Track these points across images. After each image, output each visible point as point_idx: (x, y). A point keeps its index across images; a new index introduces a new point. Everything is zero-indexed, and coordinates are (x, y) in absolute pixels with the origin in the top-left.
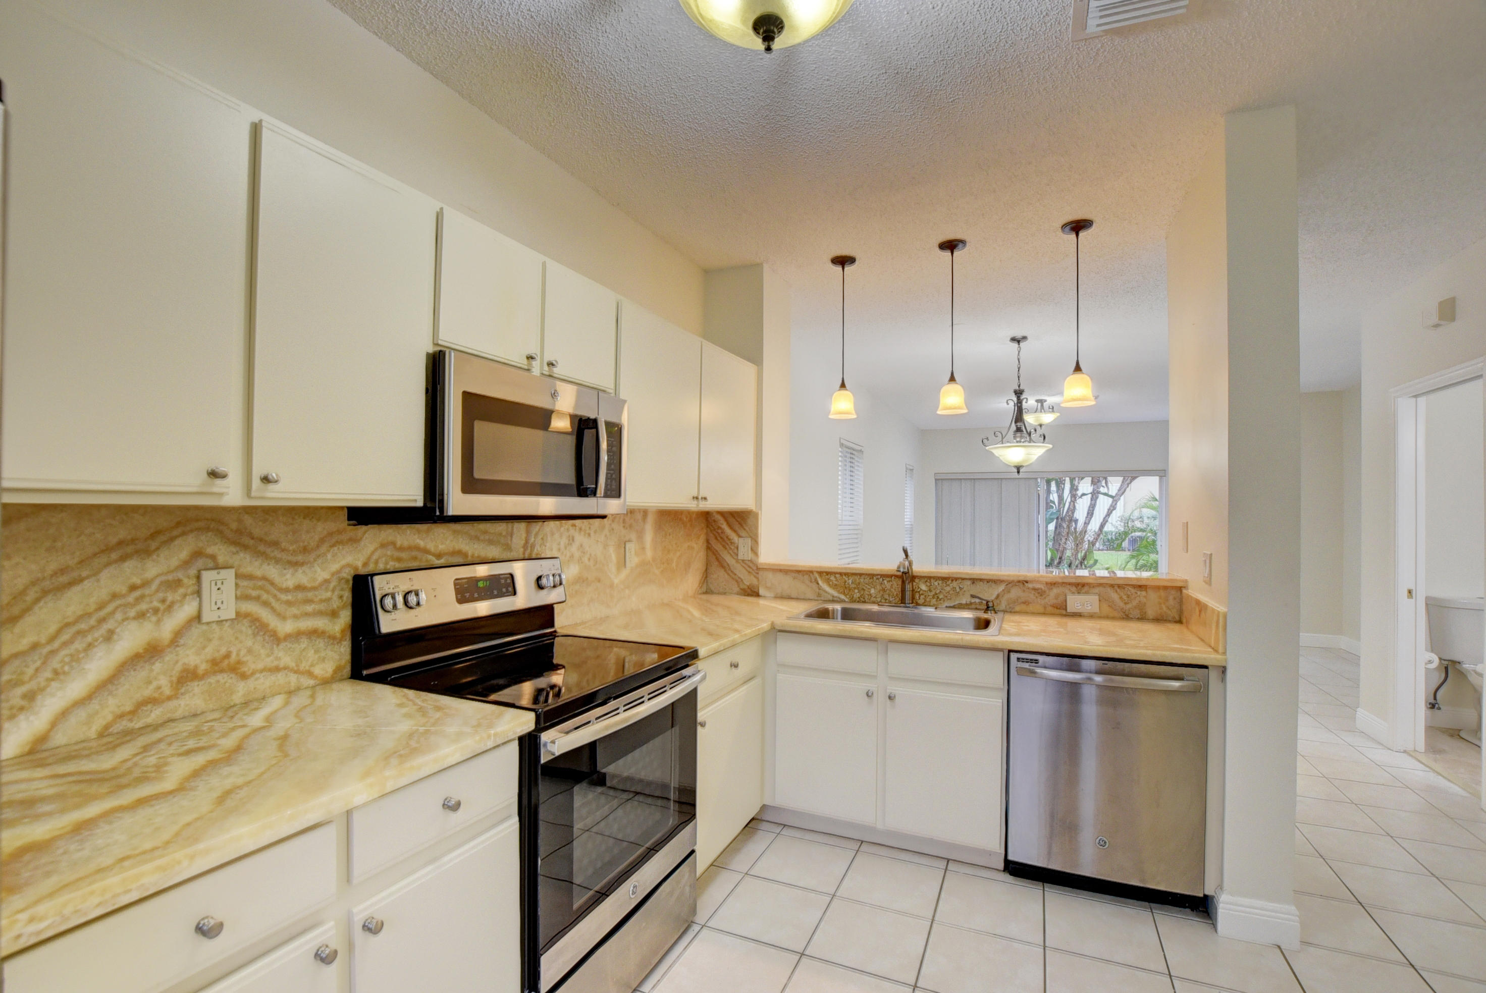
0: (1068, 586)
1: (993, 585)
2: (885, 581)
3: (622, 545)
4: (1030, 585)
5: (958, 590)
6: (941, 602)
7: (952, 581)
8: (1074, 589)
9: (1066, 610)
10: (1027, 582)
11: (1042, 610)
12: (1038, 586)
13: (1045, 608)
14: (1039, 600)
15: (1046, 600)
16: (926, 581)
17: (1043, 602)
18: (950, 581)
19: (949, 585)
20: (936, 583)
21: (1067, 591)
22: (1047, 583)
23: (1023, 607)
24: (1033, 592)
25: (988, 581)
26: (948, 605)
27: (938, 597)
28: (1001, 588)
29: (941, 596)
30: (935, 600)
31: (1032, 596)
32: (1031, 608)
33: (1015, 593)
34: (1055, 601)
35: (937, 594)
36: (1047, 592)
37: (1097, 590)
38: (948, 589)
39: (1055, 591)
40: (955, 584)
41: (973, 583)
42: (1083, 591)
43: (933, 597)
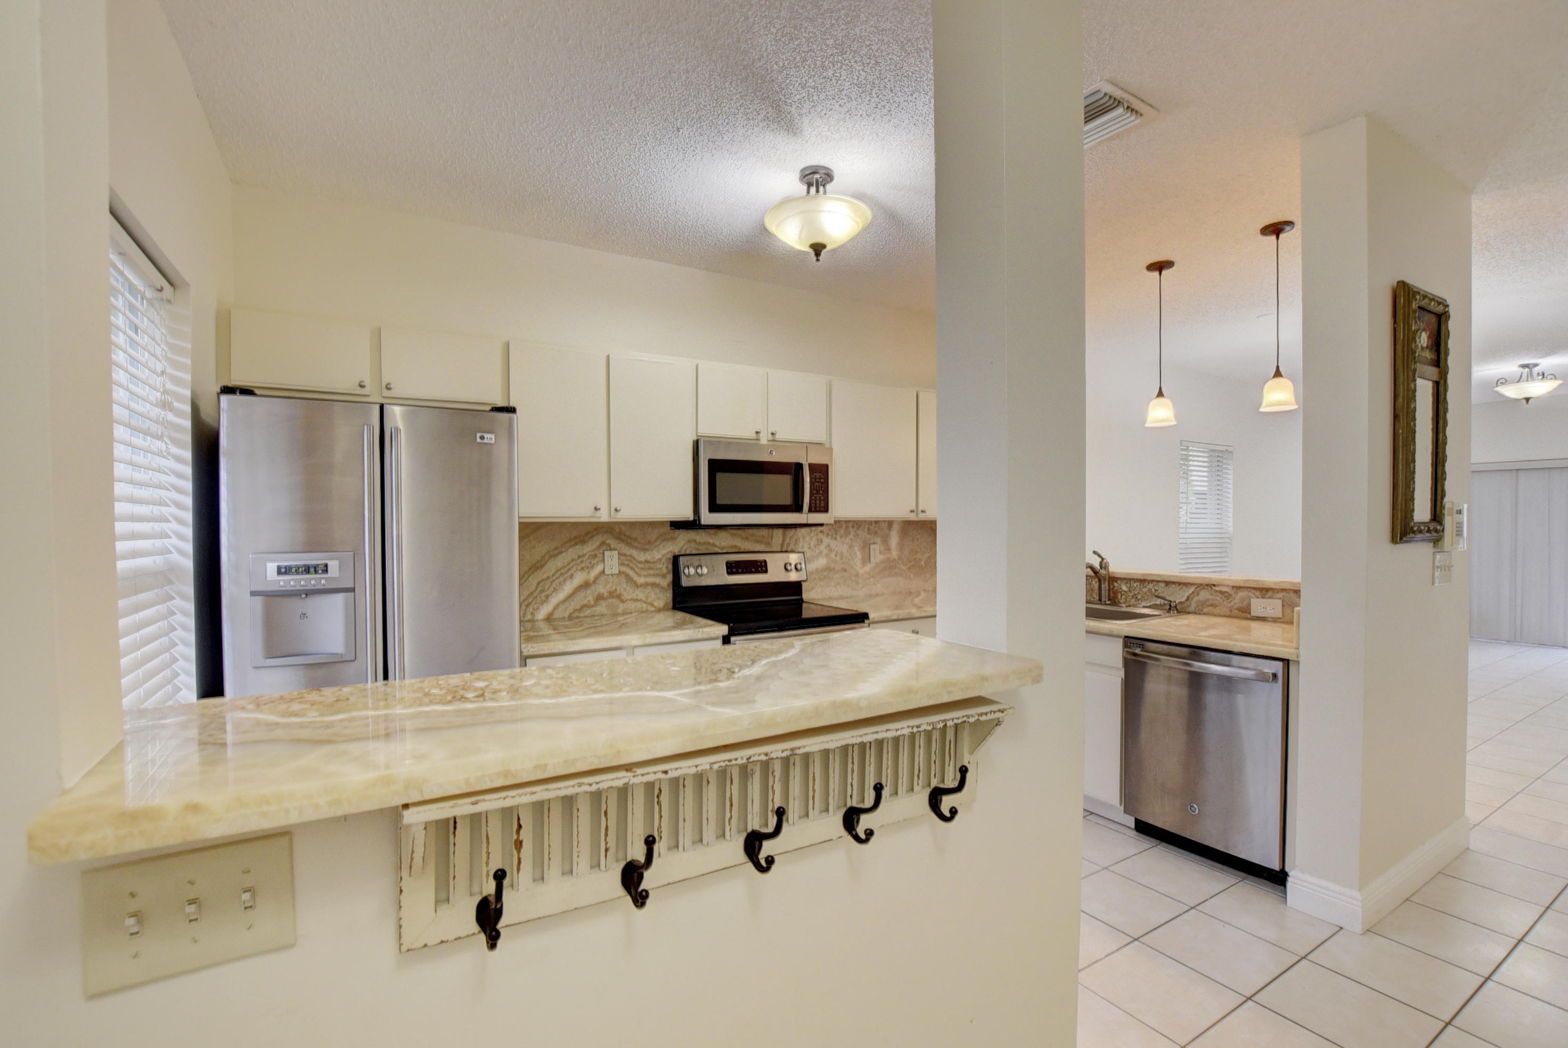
0: (1253, 591)
1: (1184, 587)
2: (1094, 582)
3: (866, 546)
4: (1217, 588)
5: (1153, 590)
6: (1140, 602)
7: (1149, 583)
8: (1258, 593)
9: (1250, 613)
10: (1214, 585)
11: (1229, 613)
12: (1224, 589)
13: (1231, 611)
14: (1225, 603)
15: (1232, 604)
16: (1127, 583)
17: (1229, 605)
18: (1147, 583)
19: (1146, 587)
20: (1135, 585)
21: (1252, 595)
22: (1233, 587)
23: (1211, 609)
24: (1220, 595)
25: (1180, 584)
26: (1145, 605)
27: (1136, 598)
28: (1193, 589)
29: (1139, 597)
30: (1134, 600)
31: (1219, 598)
32: (1217, 611)
33: (1204, 595)
34: (1240, 605)
35: (1135, 595)
36: (1233, 595)
37: (1281, 595)
38: (1145, 590)
39: (1241, 594)
40: (1151, 586)
41: (1167, 585)
42: (1268, 596)
43: (1133, 598)
